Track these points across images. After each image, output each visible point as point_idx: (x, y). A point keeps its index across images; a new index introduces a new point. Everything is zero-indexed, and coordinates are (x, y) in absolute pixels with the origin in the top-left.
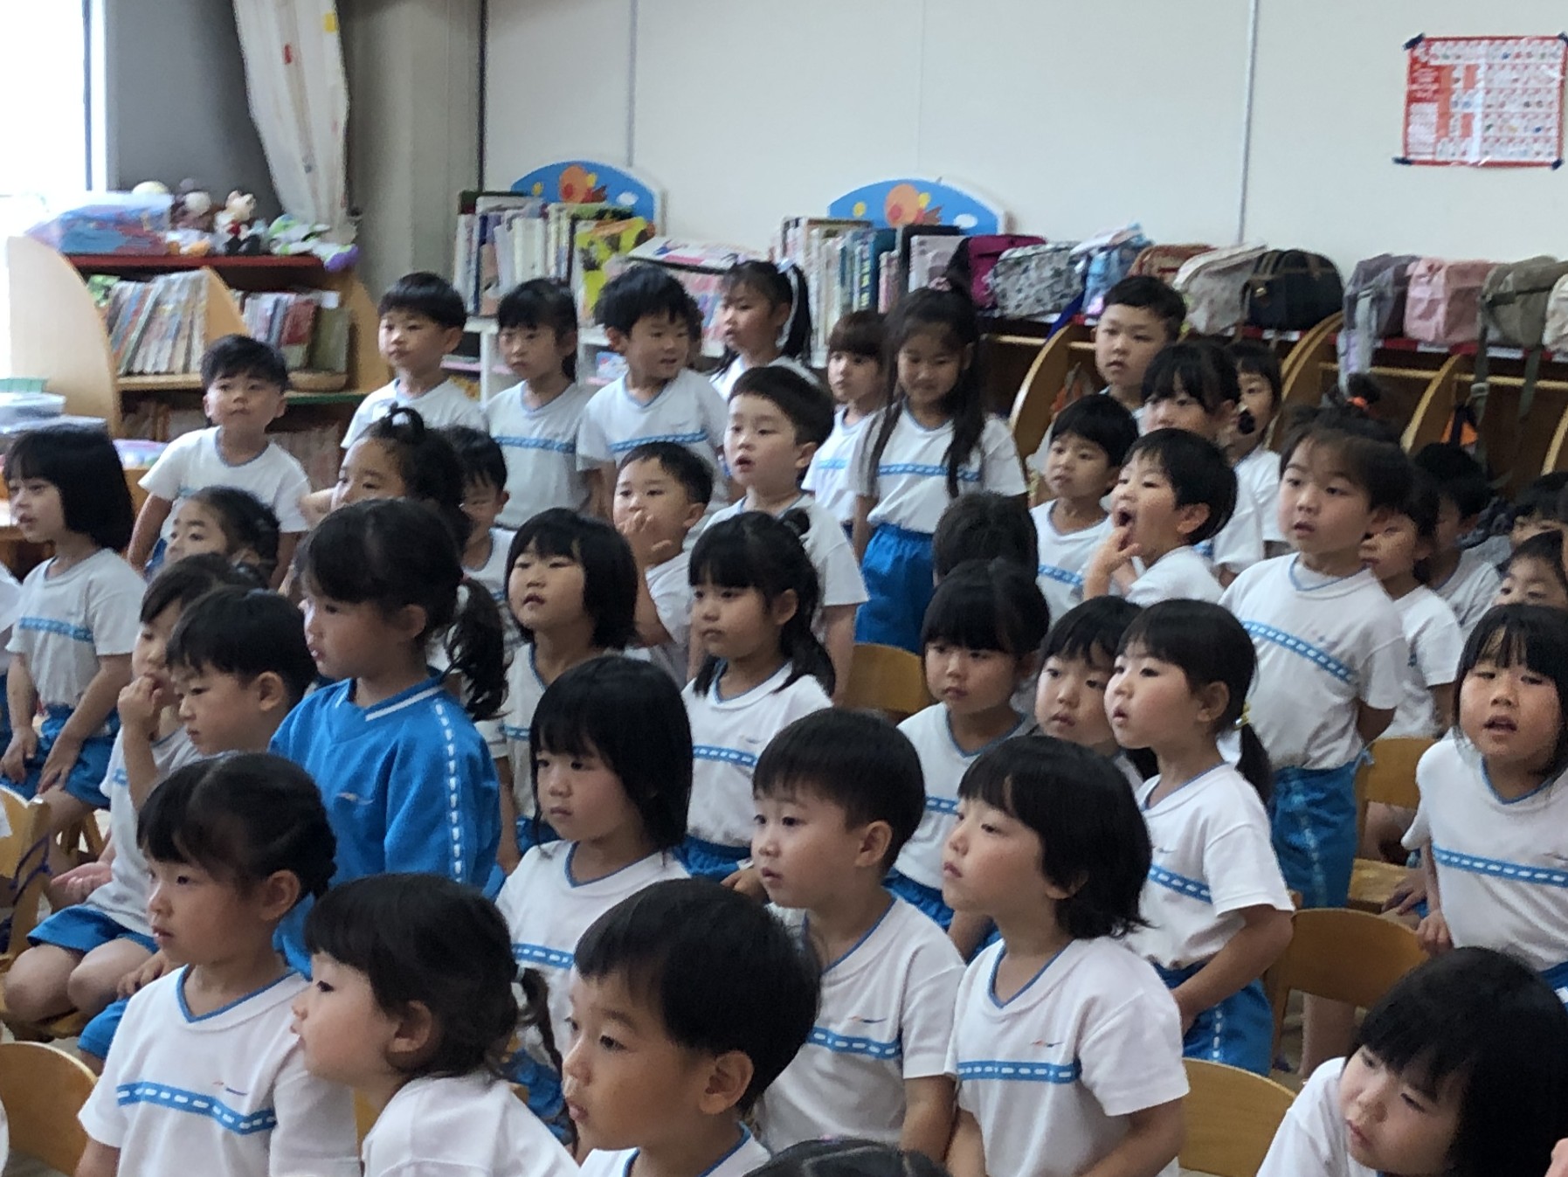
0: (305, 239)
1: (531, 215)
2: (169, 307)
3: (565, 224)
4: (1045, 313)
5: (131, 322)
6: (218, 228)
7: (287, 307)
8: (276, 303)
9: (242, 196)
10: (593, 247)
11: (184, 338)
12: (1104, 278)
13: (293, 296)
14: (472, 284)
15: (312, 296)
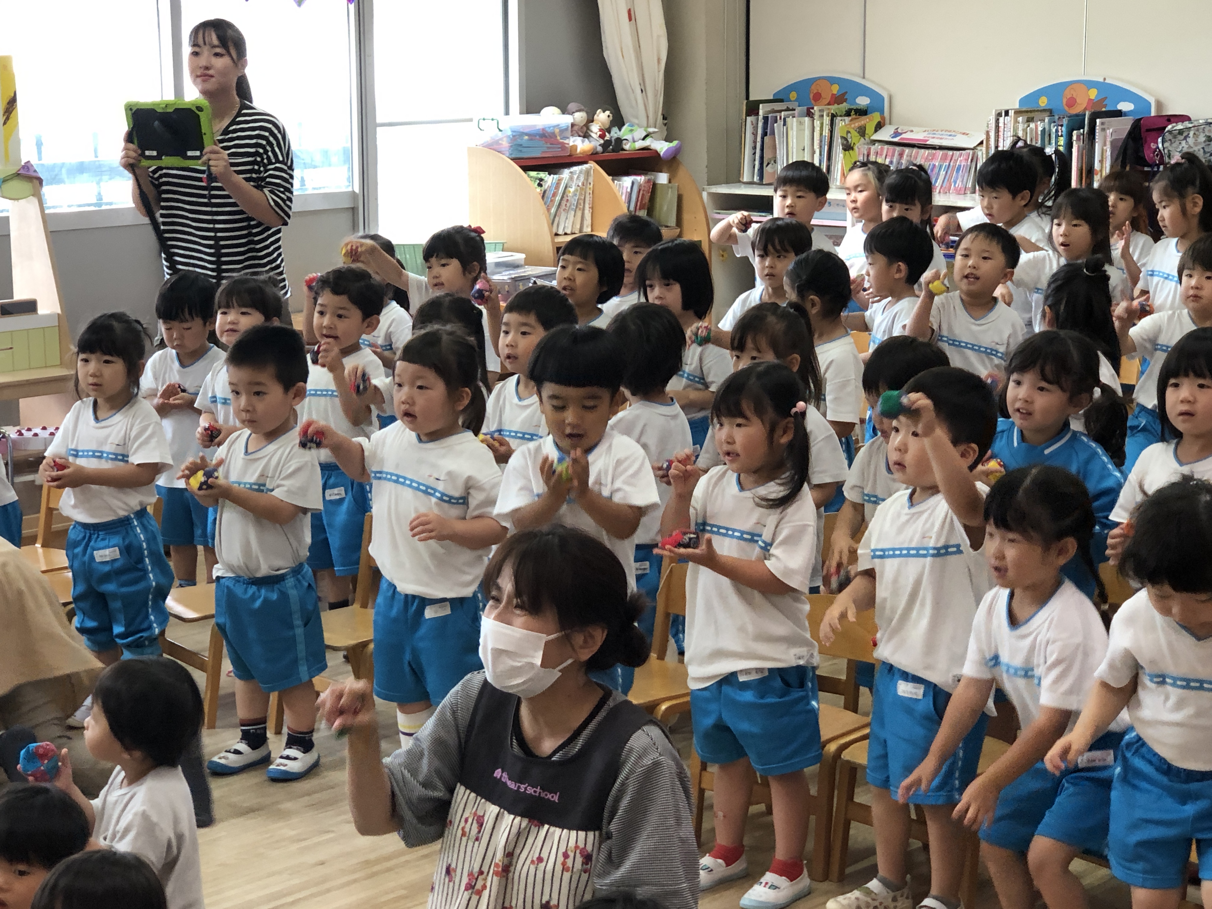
0: (644, 139)
1: (801, 115)
2: (572, 190)
3: (827, 120)
5: (552, 201)
6: (593, 135)
7: (640, 186)
8: (633, 183)
9: (604, 112)
10: (849, 135)
11: (580, 209)
13: (641, 178)
14: (757, 163)
15: (652, 177)
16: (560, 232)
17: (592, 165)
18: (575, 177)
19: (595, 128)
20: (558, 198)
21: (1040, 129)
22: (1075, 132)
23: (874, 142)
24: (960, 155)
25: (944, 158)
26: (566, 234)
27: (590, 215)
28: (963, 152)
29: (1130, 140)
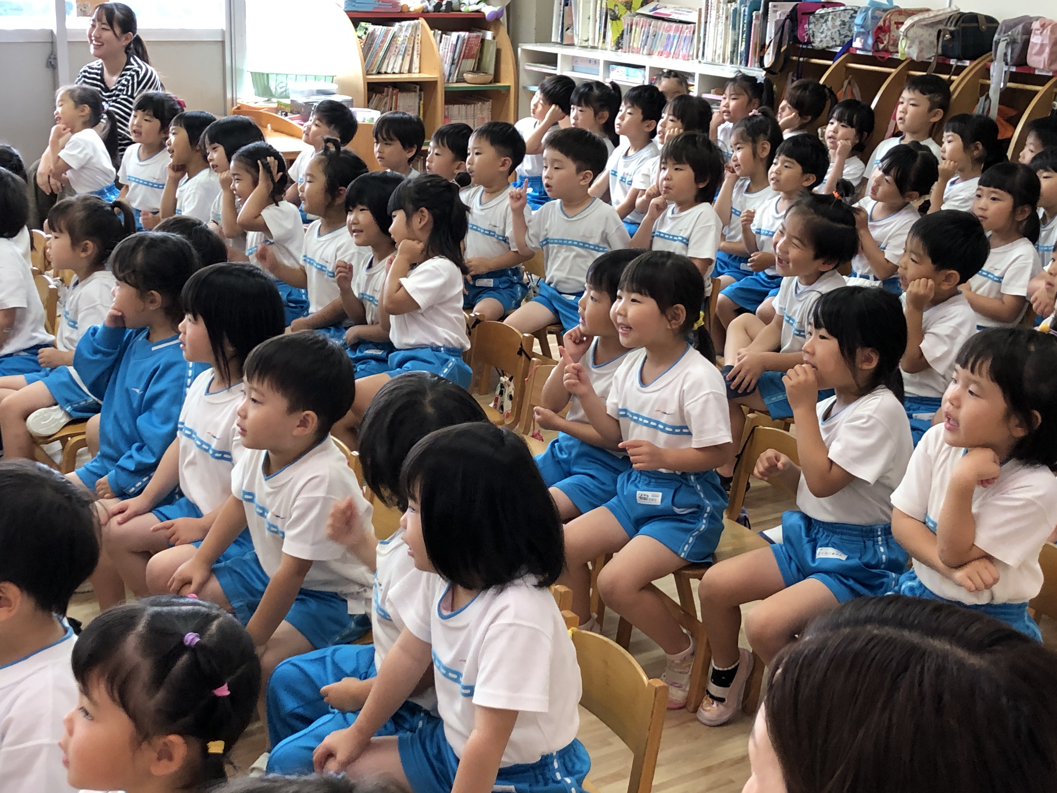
0: (477, 3)
2: (400, 39)
4: (837, 46)
5: (380, 46)
7: (464, 40)
8: (458, 37)
10: (617, 8)
11: (408, 55)
12: (862, 27)
13: (467, 34)
14: (560, 27)
15: (478, 34)
16: (389, 71)
17: (422, 21)
18: (404, 29)
20: (386, 45)
21: (733, 8)
22: (754, 13)
23: (638, 14)
24: (687, 28)
25: (677, 30)
26: (394, 73)
27: (418, 59)
28: (689, 25)
29: (788, 20)
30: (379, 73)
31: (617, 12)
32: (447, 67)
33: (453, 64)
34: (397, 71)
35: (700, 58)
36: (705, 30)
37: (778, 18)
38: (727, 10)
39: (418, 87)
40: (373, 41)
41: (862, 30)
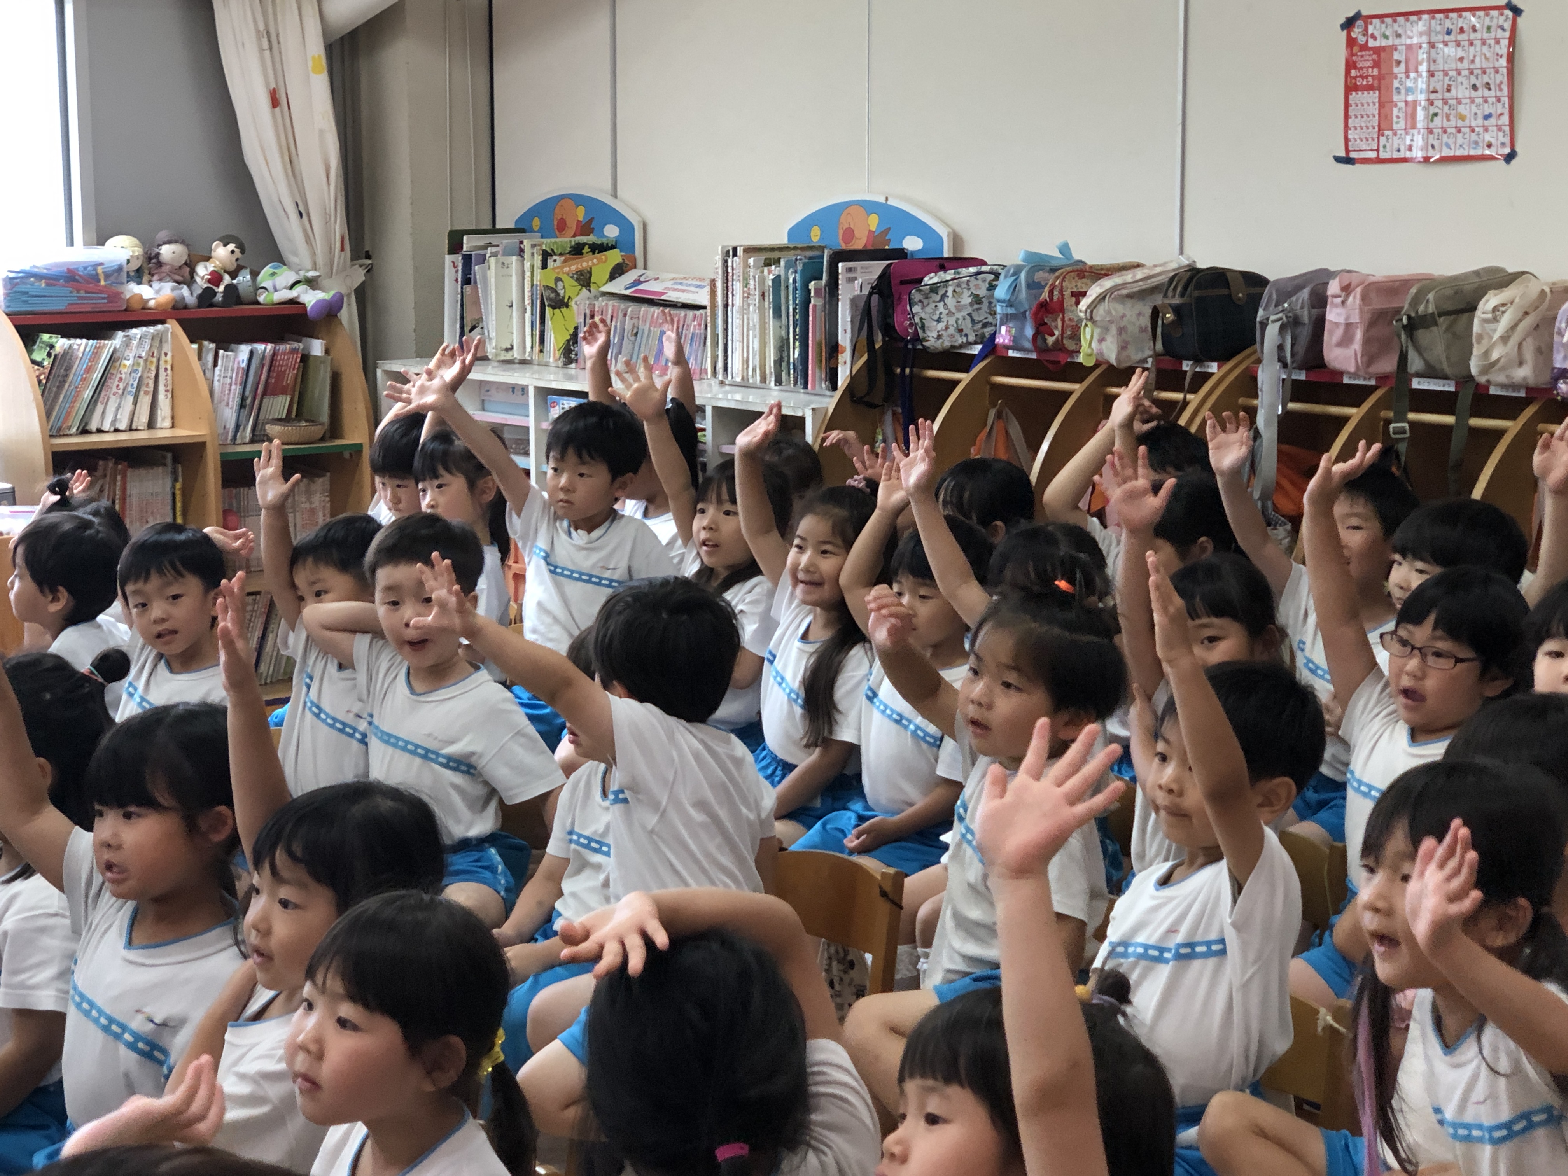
0: (293, 286)
1: (508, 253)
2: (127, 363)
4: (969, 344)
5: (83, 380)
6: (198, 280)
7: (263, 358)
8: (252, 353)
9: (225, 245)
10: (560, 284)
11: (146, 393)
12: (1010, 304)
13: (270, 346)
14: (458, 326)
15: (296, 345)
16: (106, 426)
17: (172, 327)
18: (135, 343)
19: (203, 271)
20: (97, 376)
21: (771, 277)
22: (812, 285)
23: (604, 294)
24: (693, 318)
26: (117, 430)
27: (168, 402)
28: (698, 313)
29: (875, 298)
30: (85, 431)
31: (562, 292)
32: (229, 415)
33: (242, 406)
34: (123, 426)
35: (720, 377)
36: (726, 322)
37: (858, 292)
38: (762, 280)
39: (169, 456)
40: (69, 368)
41: (1011, 311)
